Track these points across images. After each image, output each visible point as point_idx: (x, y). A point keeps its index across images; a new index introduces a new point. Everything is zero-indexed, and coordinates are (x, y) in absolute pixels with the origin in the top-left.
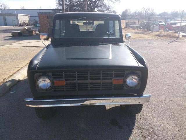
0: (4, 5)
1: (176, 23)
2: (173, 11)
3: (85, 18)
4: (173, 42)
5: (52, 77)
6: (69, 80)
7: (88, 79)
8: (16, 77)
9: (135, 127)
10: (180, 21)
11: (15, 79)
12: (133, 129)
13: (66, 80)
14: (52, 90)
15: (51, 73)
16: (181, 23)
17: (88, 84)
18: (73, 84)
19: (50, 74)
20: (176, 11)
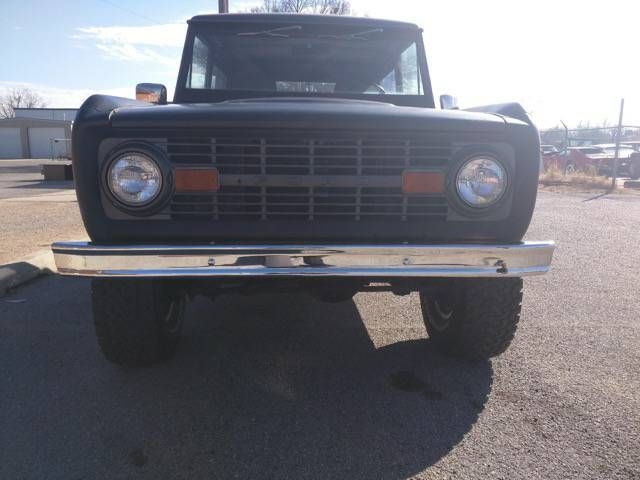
0: (29, 96)
1: (599, 151)
2: (584, 125)
3: (300, 27)
4: (596, 198)
5: (169, 155)
6: (234, 171)
7: (306, 172)
8: (37, 258)
9: (491, 396)
10: (614, 145)
11: (31, 262)
12: (486, 400)
13: (222, 171)
14: (164, 212)
15: (165, 140)
16: (617, 149)
17: (306, 190)
18: (249, 189)
19: (162, 143)
20: (593, 125)
